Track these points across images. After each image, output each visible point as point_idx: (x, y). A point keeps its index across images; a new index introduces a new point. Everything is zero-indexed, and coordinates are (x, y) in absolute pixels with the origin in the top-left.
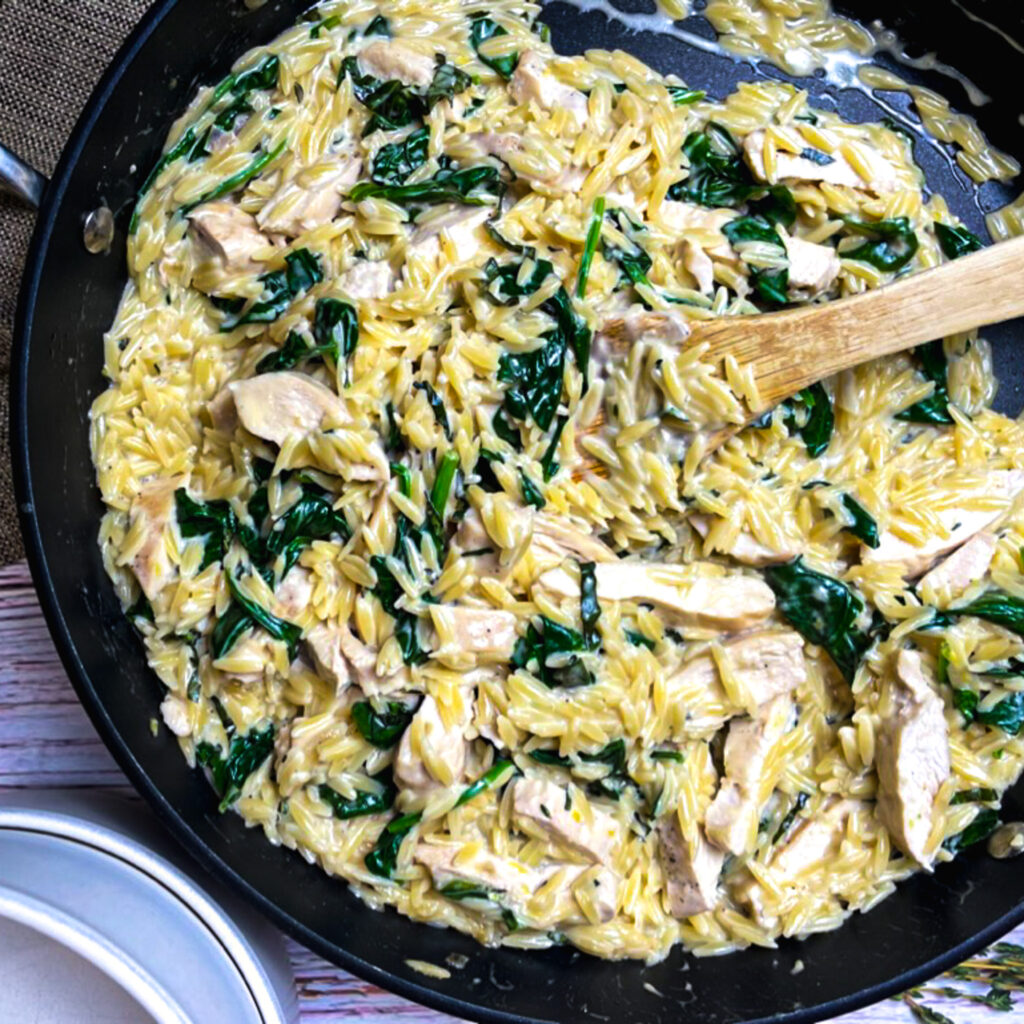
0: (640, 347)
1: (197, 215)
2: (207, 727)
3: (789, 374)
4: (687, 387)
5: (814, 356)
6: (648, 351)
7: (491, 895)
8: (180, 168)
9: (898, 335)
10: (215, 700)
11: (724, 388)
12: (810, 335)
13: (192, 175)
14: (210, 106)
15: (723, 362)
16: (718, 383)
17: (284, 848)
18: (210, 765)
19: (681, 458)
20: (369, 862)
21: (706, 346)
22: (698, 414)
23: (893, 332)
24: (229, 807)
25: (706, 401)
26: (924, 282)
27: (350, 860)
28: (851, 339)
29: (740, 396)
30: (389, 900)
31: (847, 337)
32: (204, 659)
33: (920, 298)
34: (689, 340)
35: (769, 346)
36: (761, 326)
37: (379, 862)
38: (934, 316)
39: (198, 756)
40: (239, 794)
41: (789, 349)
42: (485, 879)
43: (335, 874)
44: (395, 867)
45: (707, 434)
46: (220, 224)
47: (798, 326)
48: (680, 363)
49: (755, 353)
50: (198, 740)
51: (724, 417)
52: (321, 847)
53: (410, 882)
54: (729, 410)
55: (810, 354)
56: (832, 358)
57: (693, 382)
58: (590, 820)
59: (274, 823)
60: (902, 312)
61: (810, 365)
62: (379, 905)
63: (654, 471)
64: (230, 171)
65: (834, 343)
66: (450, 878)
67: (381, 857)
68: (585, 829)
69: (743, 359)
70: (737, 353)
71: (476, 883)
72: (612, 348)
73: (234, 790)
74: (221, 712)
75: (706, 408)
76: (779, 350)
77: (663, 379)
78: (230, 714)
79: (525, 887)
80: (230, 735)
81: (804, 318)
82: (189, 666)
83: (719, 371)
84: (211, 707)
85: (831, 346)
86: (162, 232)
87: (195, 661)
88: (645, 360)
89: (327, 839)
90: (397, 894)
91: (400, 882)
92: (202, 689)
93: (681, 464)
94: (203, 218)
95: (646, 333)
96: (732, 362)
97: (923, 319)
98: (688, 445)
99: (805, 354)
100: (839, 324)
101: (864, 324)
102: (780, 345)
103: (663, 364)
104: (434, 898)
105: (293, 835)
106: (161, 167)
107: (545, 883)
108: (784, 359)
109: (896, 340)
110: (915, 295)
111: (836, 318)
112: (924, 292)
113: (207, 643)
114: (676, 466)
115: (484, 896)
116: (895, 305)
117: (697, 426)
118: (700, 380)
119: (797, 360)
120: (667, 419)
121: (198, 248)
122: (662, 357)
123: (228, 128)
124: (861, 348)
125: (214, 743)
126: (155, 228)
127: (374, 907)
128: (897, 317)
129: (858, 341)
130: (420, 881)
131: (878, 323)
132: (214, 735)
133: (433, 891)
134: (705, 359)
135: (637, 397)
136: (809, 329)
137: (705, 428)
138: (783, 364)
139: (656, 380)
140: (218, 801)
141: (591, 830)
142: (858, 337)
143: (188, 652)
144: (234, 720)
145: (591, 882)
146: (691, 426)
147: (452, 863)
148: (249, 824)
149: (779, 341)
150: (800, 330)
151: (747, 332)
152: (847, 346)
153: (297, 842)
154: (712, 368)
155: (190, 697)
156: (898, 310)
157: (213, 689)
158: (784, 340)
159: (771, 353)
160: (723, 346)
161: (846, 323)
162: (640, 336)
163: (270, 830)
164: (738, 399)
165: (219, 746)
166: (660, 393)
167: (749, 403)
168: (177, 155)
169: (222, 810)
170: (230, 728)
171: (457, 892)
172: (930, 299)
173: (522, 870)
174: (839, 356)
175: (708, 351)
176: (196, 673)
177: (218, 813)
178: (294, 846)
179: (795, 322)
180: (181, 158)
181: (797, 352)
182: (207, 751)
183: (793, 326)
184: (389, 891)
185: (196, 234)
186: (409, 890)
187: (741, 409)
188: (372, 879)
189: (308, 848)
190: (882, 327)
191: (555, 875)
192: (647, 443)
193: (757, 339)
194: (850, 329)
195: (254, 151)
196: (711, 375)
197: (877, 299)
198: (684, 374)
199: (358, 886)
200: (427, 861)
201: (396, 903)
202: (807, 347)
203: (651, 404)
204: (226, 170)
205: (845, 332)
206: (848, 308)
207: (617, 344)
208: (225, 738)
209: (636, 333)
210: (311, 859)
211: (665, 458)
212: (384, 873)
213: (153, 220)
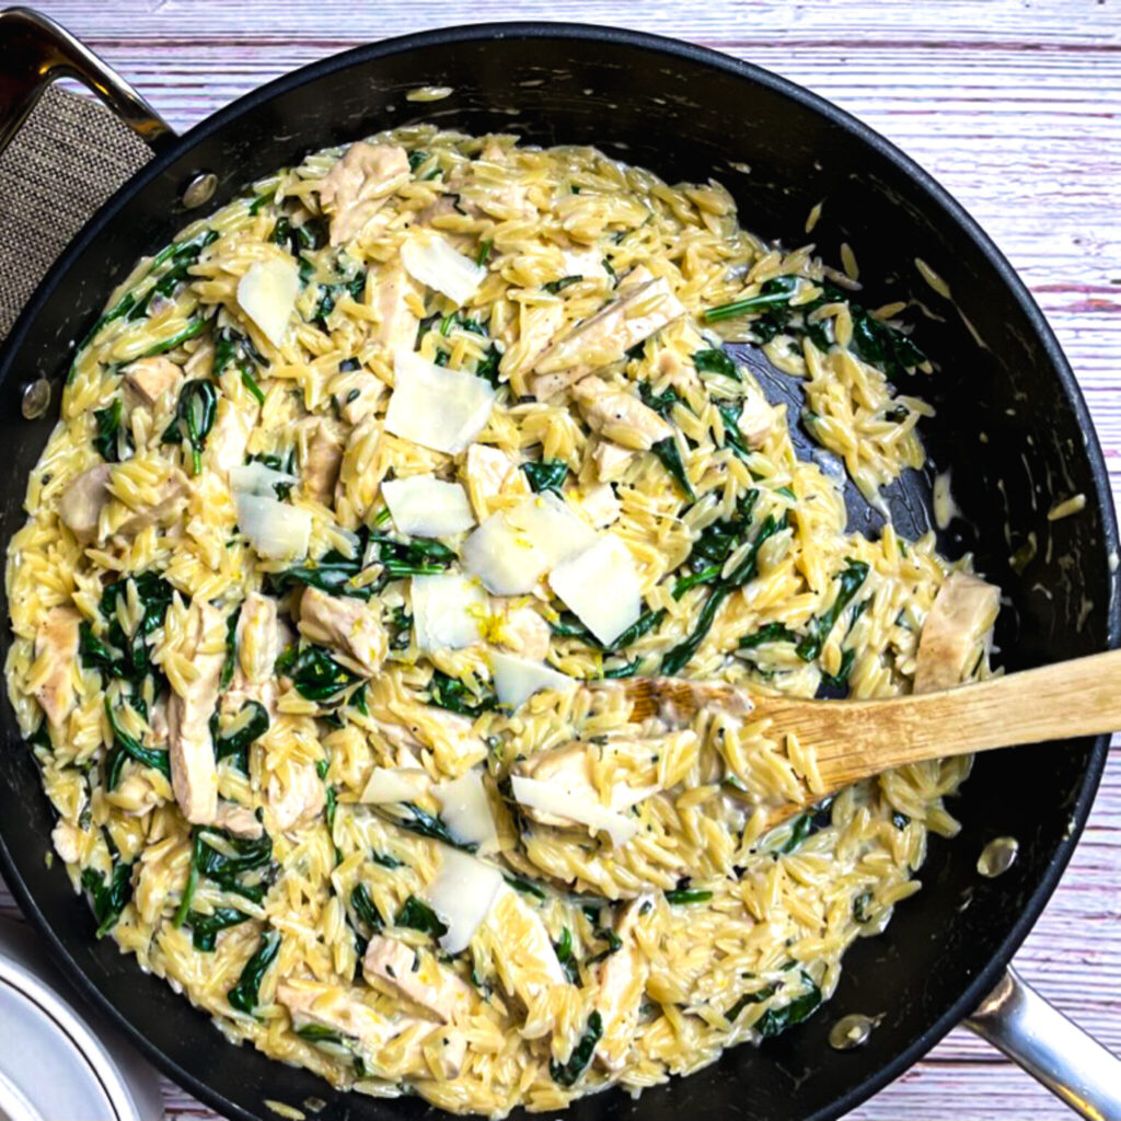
0: (704, 715)
1: (129, 370)
2: (94, 853)
3: (851, 761)
4: (748, 758)
5: (878, 747)
6: (712, 718)
7: (345, 1042)
8: (118, 327)
9: (964, 738)
10: (104, 829)
11: (785, 766)
12: (873, 726)
13: (131, 335)
14: (151, 271)
15: (785, 740)
16: (779, 760)
17: (154, 976)
18: (93, 892)
19: (741, 829)
20: (232, 998)
21: (768, 723)
22: (758, 786)
23: (959, 735)
24: (107, 933)
25: (765, 774)
26: (989, 689)
27: (214, 993)
28: (915, 735)
29: (801, 776)
30: (249, 1036)
31: (911, 732)
32: (97, 791)
33: (984, 704)
34: (754, 714)
35: (831, 730)
36: (824, 711)
37: (241, 998)
38: (1000, 723)
39: (84, 883)
40: (116, 921)
41: (852, 736)
42: (341, 1025)
43: (200, 1006)
44: (256, 1003)
45: (767, 808)
46: (151, 378)
47: (861, 715)
48: (742, 734)
49: (818, 736)
50: (84, 866)
51: (783, 794)
52: (189, 978)
53: (270, 1020)
54: (788, 787)
55: (872, 743)
56: (896, 751)
57: (755, 756)
58: (438, 981)
59: (146, 951)
60: (967, 715)
61: (873, 755)
62: (238, 1040)
63: (712, 836)
64: (167, 334)
65: (898, 736)
66: (308, 1021)
67: (244, 993)
68: (432, 990)
69: (806, 740)
70: (800, 734)
71: (331, 1028)
72: (678, 713)
73: (114, 916)
74: (109, 840)
75: (766, 782)
76: (841, 736)
77: (724, 747)
78: (117, 842)
79: (378, 1039)
80: (114, 862)
81: (867, 709)
82: (82, 794)
83: (781, 749)
84: (100, 835)
85: (895, 739)
86: (97, 381)
87: (88, 791)
88: (709, 727)
89: (195, 972)
90: (257, 1030)
91: (260, 1019)
92: (93, 818)
93: (740, 835)
94: (134, 373)
95: (711, 702)
96: (794, 741)
97: (989, 725)
98: (748, 816)
99: (868, 744)
100: (903, 719)
101: (927, 722)
102: (843, 731)
103: (726, 733)
104: (292, 1038)
105: (164, 964)
106: (100, 326)
107: (397, 1036)
108: (847, 745)
109: (962, 742)
110: (981, 700)
111: (899, 713)
112: (990, 699)
113: (100, 773)
114: (735, 836)
115: (338, 1041)
116: (961, 707)
117: (757, 798)
118: (761, 754)
119: (860, 748)
120: (728, 787)
121: (129, 397)
122: (725, 726)
123: (168, 294)
124: (926, 745)
125: (99, 869)
126: (91, 379)
127: (233, 1042)
128: (964, 719)
129: (922, 738)
130: (279, 1020)
131: (944, 723)
132: (99, 860)
133: (291, 1032)
134: (768, 735)
135: (701, 763)
136: (872, 721)
137: (765, 801)
138: (845, 750)
139: (719, 748)
140: (97, 927)
141: (438, 993)
142: (922, 734)
143: (82, 783)
144: (120, 847)
145: (441, 1041)
146: (751, 798)
147: (311, 1007)
148: (123, 950)
149: (841, 727)
150: (863, 720)
151: (811, 715)
152: (911, 741)
153: (167, 972)
154: (773, 744)
155: (80, 825)
156: (962, 713)
157: (103, 817)
158: (846, 728)
159: (833, 738)
160: (786, 725)
161: (910, 719)
162: (705, 705)
163: (142, 957)
164: (798, 778)
165: (103, 873)
166: (722, 761)
167: (810, 784)
168: (116, 315)
169: (99, 936)
170: (116, 855)
171: (312, 1035)
172: (995, 706)
173: (378, 1021)
174: (903, 750)
175: (771, 728)
176: (88, 803)
177: (96, 939)
178: (162, 975)
179: (859, 712)
180: (120, 318)
181: (860, 741)
182: (92, 878)
183: (856, 714)
184: (249, 1027)
185: (127, 386)
186: (268, 1027)
187: (802, 789)
188: (235, 1014)
189: (176, 978)
190: (949, 726)
191: (409, 1029)
192: (709, 809)
193: (820, 723)
194: (914, 725)
195: (189, 317)
196: (772, 750)
197: (942, 699)
198: (748, 747)
199: (220, 1019)
200: (288, 1002)
201: (255, 1038)
202: (870, 737)
203: (714, 771)
204: (164, 334)
205: (909, 727)
206: (911, 704)
207: (683, 709)
208: (110, 865)
209: (700, 702)
210: (178, 989)
211: (725, 826)
212: (245, 1009)
213: (89, 372)
